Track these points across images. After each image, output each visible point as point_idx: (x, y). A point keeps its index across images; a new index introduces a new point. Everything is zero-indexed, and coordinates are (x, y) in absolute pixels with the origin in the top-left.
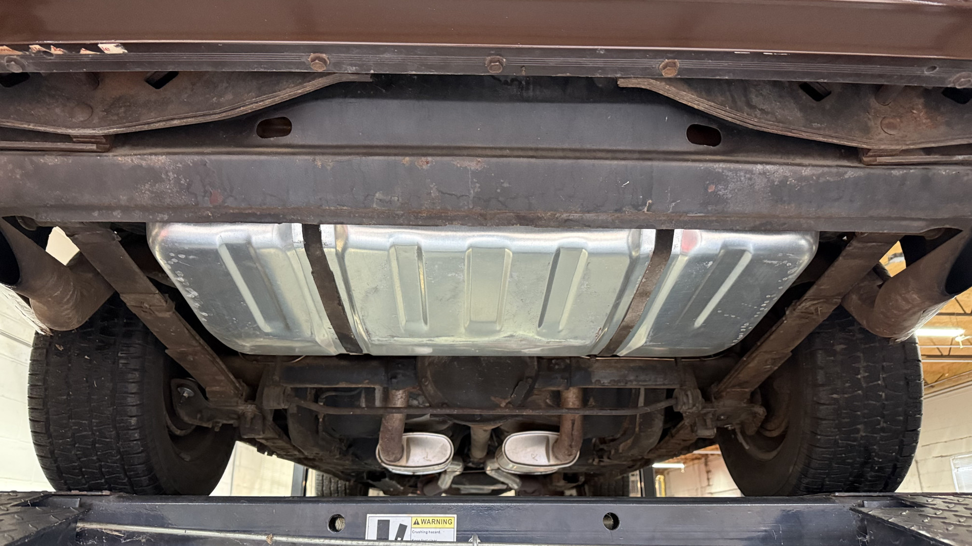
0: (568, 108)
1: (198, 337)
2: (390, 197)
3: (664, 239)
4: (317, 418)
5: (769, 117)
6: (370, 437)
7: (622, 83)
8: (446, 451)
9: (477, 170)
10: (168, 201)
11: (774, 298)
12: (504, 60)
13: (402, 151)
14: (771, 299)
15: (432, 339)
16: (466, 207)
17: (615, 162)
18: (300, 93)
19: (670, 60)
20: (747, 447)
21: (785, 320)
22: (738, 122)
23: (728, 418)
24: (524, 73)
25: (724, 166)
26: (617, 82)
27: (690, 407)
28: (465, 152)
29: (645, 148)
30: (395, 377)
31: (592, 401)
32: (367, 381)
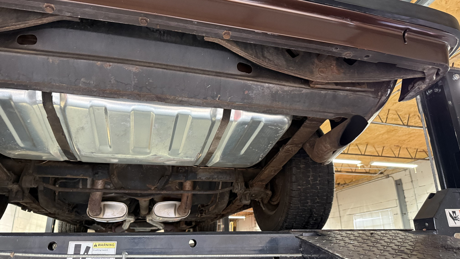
0: (183, 47)
2: (89, 81)
3: (227, 114)
4: (55, 193)
5: (271, 63)
6: (85, 203)
7: (206, 39)
8: (124, 211)
9: (136, 72)
11: (273, 143)
12: (148, 20)
13: (96, 59)
14: (272, 143)
15: (114, 155)
16: (130, 90)
17: (204, 76)
18: (40, 23)
19: (227, 31)
20: (264, 209)
21: (280, 153)
22: (258, 64)
23: (256, 196)
24: (158, 27)
25: (252, 83)
26: (203, 38)
27: (239, 190)
28: (131, 62)
29: (218, 71)
30: (97, 173)
31: (198, 187)
32: (82, 175)
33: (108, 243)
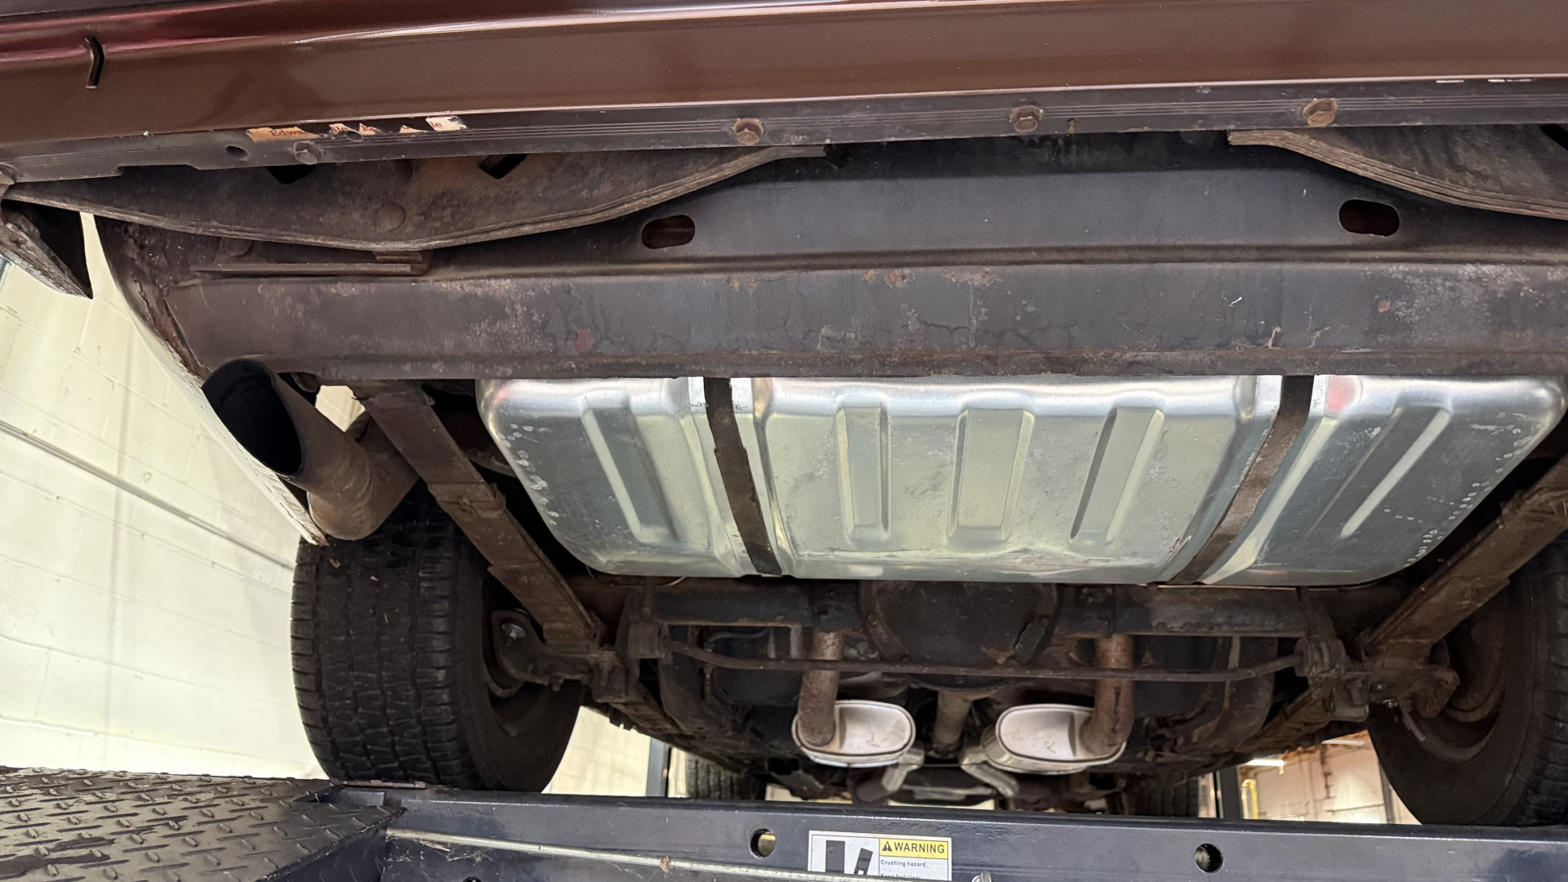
0: (1136, 179)
1: (536, 548)
2: (843, 333)
3: (1297, 392)
4: (701, 673)
5: (1489, 184)
6: (781, 705)
7: (1234, 139)
8: (903, 731)
9: (984, 285)
10: (514, 346)
11: (1485, 487)
12: (1041, 111)
13: (862, 261)
14: (1481, 488)
15: (895, 553)
16: (964, 347)
17: (1219, 266)
18: (714, 179)
19: (1322, 100)
20: (1422, 739)
21: (1502, 523)
22: (1433, 195)
23: (1388, 687)
24: (1072, 130)
25: (1407, 269)
26: (1226, 137)
27: (1326, 669)
28: (964, 258)
29: (1268, 242)
30: (825, 612)
31: (1148, 658)
32: (781, 617)
33: (926, 843)
